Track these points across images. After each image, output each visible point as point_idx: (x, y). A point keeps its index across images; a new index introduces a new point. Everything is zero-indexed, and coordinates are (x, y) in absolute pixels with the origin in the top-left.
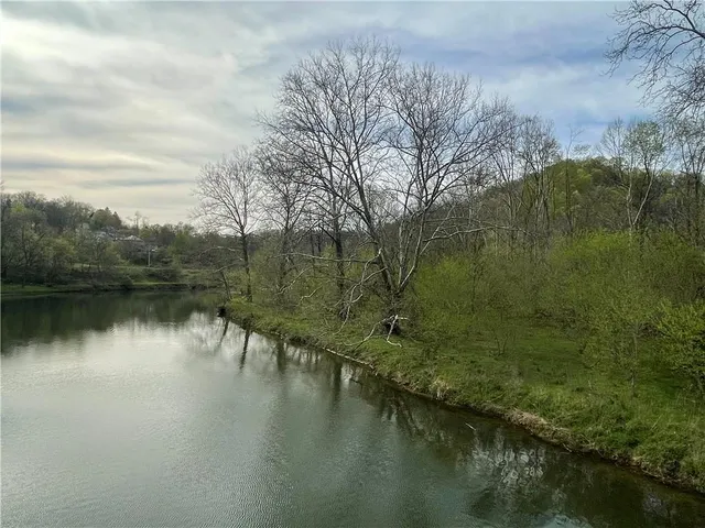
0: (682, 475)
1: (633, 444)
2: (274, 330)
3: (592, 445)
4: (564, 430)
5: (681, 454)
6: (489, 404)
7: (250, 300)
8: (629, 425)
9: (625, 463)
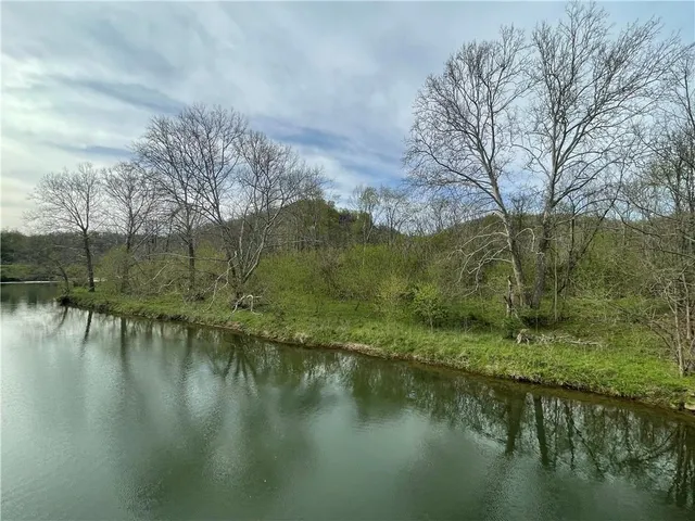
0: (436, 360)
1: (412, 350)
2: (138, 312)
3: (395, 354)
4: (379, 349)
5: (432, 351)
6: (333, 343)
7: (93, 290)
8: (406, 342)
9: (411, 359)
